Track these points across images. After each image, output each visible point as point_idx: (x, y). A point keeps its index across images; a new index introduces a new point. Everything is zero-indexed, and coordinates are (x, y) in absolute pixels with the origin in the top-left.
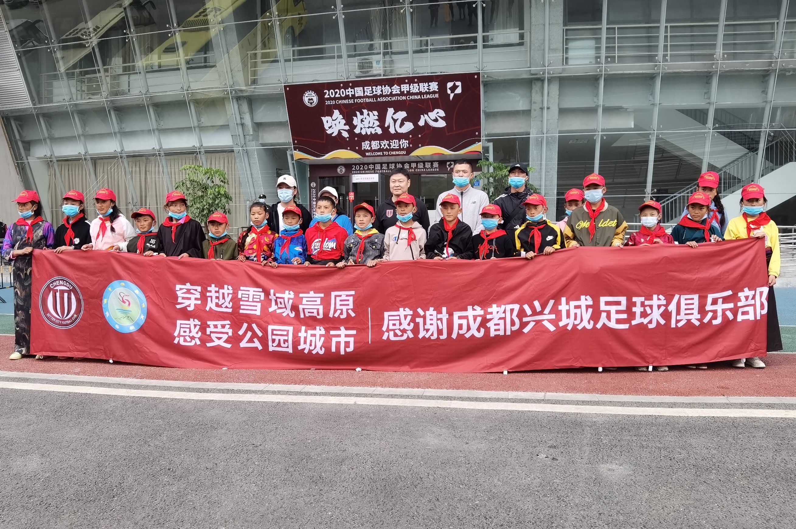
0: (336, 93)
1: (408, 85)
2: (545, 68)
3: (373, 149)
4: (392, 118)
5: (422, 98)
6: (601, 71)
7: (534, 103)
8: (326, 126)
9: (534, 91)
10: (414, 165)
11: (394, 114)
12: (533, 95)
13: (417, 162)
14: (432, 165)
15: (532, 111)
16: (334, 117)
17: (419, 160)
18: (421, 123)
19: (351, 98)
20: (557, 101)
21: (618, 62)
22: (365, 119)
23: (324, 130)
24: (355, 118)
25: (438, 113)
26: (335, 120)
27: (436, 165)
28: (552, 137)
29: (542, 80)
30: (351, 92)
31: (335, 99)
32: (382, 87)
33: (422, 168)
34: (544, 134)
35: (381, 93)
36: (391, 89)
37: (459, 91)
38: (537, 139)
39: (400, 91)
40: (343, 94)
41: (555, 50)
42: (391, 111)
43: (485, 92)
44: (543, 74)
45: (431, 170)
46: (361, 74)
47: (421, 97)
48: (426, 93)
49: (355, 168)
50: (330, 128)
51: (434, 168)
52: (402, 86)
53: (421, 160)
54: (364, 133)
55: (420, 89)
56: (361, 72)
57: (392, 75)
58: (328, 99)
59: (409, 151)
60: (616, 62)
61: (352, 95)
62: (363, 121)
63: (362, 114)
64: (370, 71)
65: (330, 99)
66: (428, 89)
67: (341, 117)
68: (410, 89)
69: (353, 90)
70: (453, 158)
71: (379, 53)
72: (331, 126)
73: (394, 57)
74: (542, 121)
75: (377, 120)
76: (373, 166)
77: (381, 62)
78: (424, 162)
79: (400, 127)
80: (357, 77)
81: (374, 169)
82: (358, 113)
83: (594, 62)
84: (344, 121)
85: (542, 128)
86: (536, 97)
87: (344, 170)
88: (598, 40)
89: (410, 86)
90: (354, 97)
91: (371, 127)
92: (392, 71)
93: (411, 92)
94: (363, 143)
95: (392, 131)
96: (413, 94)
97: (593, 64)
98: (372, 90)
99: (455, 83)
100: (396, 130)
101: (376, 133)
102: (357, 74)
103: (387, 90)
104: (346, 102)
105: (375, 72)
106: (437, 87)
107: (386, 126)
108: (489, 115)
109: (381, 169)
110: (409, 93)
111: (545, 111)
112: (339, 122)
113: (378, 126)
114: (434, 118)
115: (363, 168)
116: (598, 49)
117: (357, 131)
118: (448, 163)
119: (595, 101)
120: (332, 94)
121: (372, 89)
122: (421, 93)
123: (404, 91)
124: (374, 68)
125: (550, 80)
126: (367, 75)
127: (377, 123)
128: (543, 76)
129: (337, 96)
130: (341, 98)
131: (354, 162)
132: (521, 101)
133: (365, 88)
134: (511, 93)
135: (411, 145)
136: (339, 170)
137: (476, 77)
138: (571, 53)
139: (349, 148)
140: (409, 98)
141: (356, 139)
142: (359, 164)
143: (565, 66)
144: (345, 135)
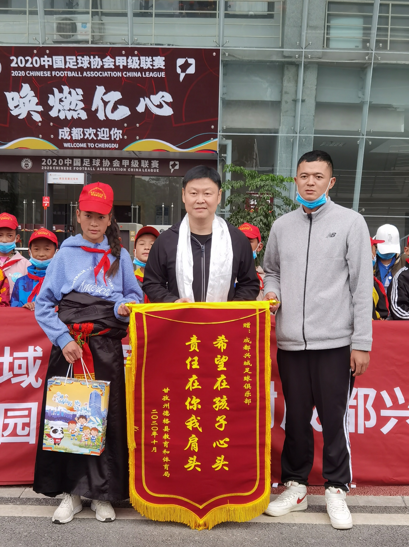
0: (27, 61)
1: (125, 58)
2: (301, 50)
3: (74, 138)
4: (102, 99)
5: (144, 76)
6: (370, 59)
7: (286, 93)
8: (11, 105)
9: (286, 78)
10: (126, 163)
11: (105, 94)
12: (285, 83)
13: (130, 159)
14: (150, 163)
15: (283, 103)
16: (22, 93)
17: (133, 156)
18: (141, 108)
19: (47, 70)
20: (314, 92)
21: (391, 49)
22: (66, 98)
23: (8, 109)
24: (51, 96)
25: (163, 96)
26: (24, 97)
27: (155, 164)
28: (306, 138)
29: (297, 65)
30: (48, 61)
31: (25, 69)
32: (90, 58)
33: (137, 168)
34: (297, 133)
35: (89, 66)
36: (103, 62)
37: (191, 70)
38: (287, 138)
39: (115, 65)
40: (36, 63)
41: (315, 28)
42: (100, 90)
43: (224, 75)
44: (299, 57)
45: (149, 170)
46: (60, 38)
47: (142, 74)
48: (149, 70)
49: (46, 162)
50: (16, 107)
51: (153, 168)
52: (117, 58)
53: (137, 157)
54: (62, 117)
55: (142, 63)
56: (60, 35)
57: (102, 43)
58: (15, 69)
59: (123, 144)
60: (388, 49)
61: (49, 65)
62: (62, 101)
63: (61, 91)
64: (73, 35)
65: (18, 69)
66: (152, 65)
67: (32, 93)
68: (127, 62)
69: (50, 59)
70: (177, 157)
71: (88, 13)
72: (18, 105)
73: (106, 19)
74: (294, 117)
75: (81, 101)
76: (71, 160)
77: (89, 25)
78: (140, 160)
79: (112, 112)
80: (55, 42)
81: (72, 165)
82: (56, 90)
83: (360, 46)
84: (36, 100)
85: (294, 125)
86: (288, 85)
87: (30, 164)
88: (368, 19)
89: (127, 59)
90: (51, 68)
91: (72, 110)
92: (102, 37)
93: (129, 67)
94: (60, 130)
95: (101, 116)
96: (132, 70)
97: (360, 49)
98: (77, 62)
99: (187, 60)
100: (106, 116)
101: (80, 118)
102: (55, 38)
103: (96, 62)
104: (40, 74)
105: (80, 37)
106: (163, 63)
107: (93, 109)
108: (228, 104)
109: (82, 166)
110: (126, 68)
111: (300, 104)
112: (30, 101)
113: (82, 109)
114: (158, 103)
115: (57, 163)
116: (367, 30)
117: (53, 113)
118: (171, 163)
119: (360, 96)
120: (21, 63)
121: (77, 59)
122: (141, 70)
123: (119, 65)
124: (79, 32)
125: (307, 66)
126: (69, 40)
127: (82, 105)
128: (298, 60)
129: (29, 65)
130: (33, 69)
131: (44, 154)
132: (269, 90)
133: (68, 58)
134: (257, 79)
135: (125, 137)
136: (23, 164)
137: (214, 54)
138: (334, 33)
139: (41, 136)
140: (126, 74)
141: (51, 124)
142: (52, 158)
143: (325, 49)
144: (37, 118)
